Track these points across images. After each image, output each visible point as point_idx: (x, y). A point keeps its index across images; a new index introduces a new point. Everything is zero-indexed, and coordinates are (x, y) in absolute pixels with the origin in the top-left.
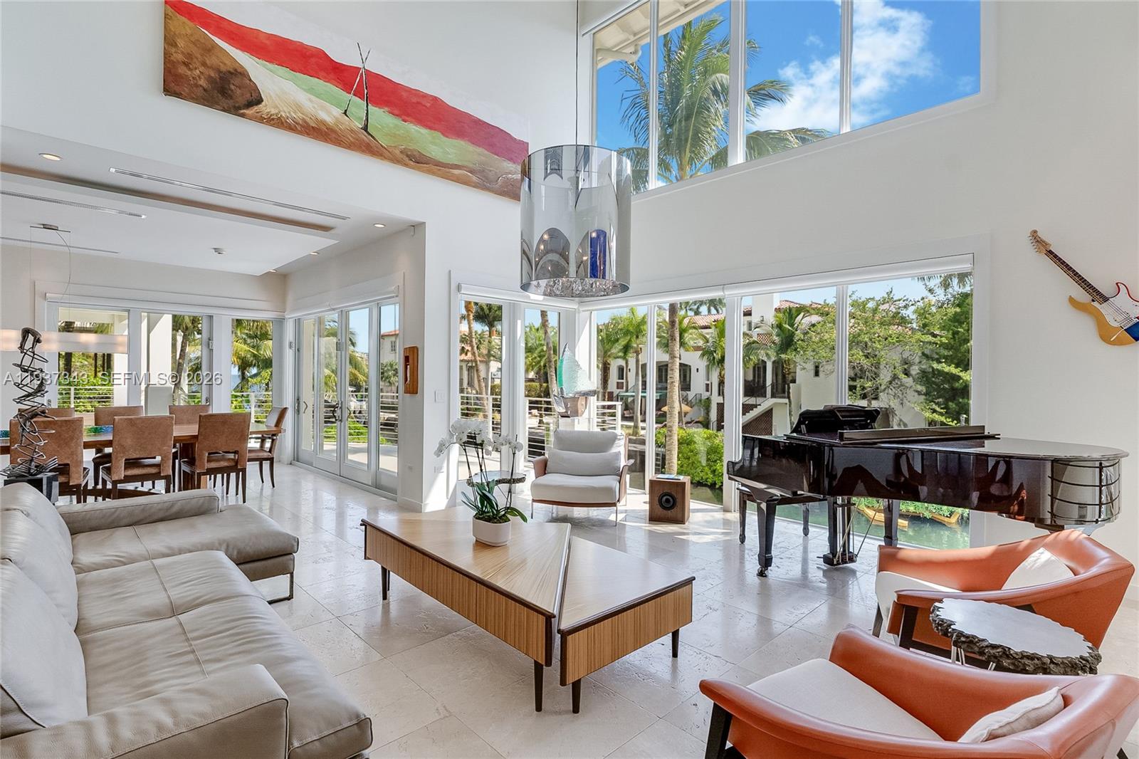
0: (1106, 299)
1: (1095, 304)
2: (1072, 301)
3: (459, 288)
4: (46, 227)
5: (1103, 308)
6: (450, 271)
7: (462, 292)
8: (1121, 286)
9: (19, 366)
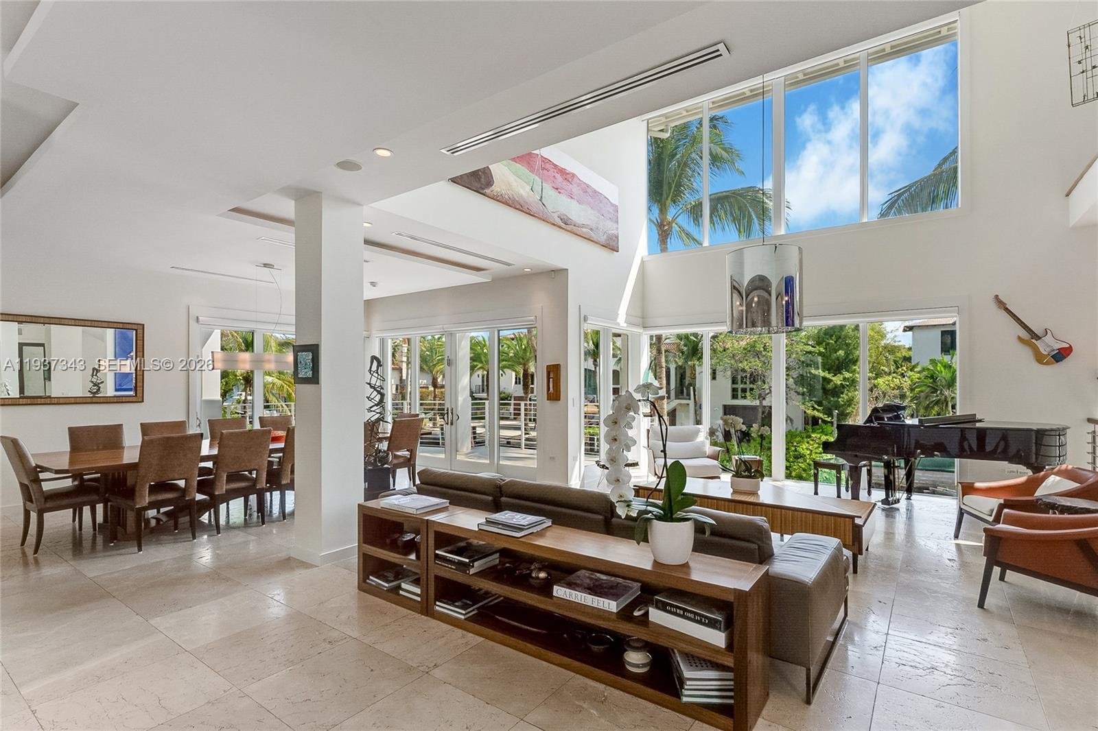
0: (1040, 338)
1: (1033, 340)
2: (1020, 338)
3: (585, 319)
4: (265, 265)
5: (1038, 343)
6: (580, 306)
7: (588, 322)
8: (1048, 331)
9: (369, 384)
